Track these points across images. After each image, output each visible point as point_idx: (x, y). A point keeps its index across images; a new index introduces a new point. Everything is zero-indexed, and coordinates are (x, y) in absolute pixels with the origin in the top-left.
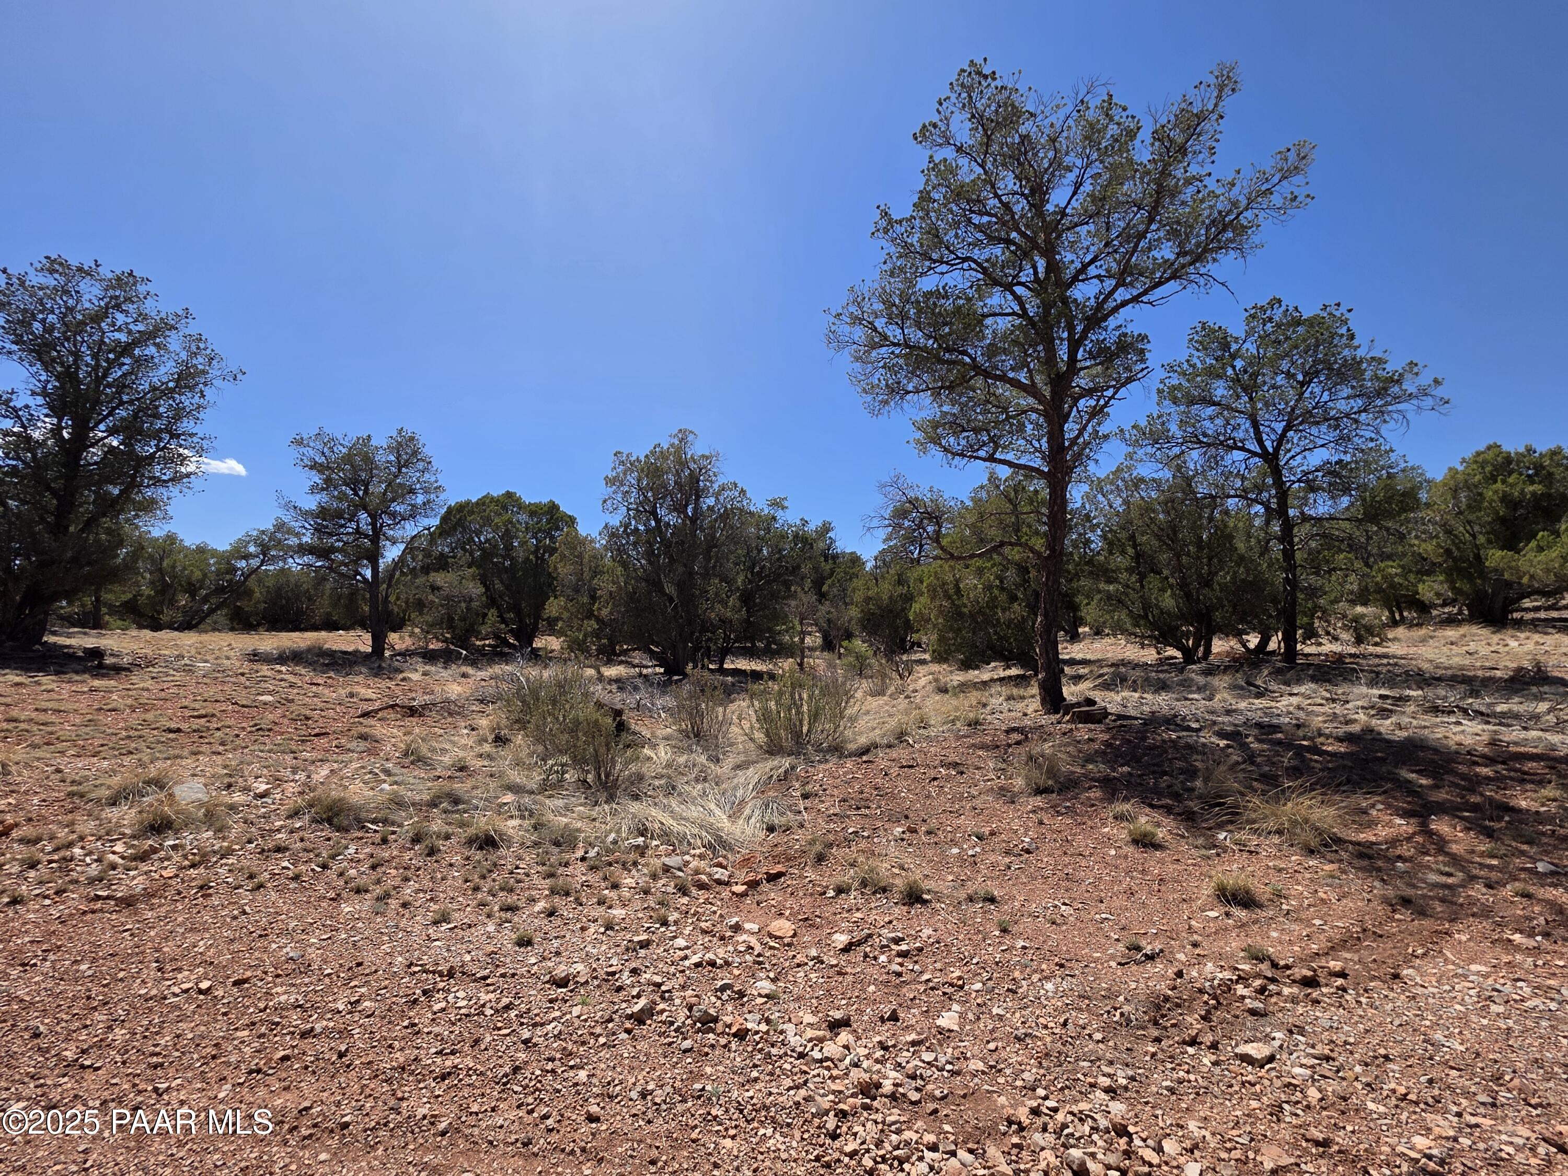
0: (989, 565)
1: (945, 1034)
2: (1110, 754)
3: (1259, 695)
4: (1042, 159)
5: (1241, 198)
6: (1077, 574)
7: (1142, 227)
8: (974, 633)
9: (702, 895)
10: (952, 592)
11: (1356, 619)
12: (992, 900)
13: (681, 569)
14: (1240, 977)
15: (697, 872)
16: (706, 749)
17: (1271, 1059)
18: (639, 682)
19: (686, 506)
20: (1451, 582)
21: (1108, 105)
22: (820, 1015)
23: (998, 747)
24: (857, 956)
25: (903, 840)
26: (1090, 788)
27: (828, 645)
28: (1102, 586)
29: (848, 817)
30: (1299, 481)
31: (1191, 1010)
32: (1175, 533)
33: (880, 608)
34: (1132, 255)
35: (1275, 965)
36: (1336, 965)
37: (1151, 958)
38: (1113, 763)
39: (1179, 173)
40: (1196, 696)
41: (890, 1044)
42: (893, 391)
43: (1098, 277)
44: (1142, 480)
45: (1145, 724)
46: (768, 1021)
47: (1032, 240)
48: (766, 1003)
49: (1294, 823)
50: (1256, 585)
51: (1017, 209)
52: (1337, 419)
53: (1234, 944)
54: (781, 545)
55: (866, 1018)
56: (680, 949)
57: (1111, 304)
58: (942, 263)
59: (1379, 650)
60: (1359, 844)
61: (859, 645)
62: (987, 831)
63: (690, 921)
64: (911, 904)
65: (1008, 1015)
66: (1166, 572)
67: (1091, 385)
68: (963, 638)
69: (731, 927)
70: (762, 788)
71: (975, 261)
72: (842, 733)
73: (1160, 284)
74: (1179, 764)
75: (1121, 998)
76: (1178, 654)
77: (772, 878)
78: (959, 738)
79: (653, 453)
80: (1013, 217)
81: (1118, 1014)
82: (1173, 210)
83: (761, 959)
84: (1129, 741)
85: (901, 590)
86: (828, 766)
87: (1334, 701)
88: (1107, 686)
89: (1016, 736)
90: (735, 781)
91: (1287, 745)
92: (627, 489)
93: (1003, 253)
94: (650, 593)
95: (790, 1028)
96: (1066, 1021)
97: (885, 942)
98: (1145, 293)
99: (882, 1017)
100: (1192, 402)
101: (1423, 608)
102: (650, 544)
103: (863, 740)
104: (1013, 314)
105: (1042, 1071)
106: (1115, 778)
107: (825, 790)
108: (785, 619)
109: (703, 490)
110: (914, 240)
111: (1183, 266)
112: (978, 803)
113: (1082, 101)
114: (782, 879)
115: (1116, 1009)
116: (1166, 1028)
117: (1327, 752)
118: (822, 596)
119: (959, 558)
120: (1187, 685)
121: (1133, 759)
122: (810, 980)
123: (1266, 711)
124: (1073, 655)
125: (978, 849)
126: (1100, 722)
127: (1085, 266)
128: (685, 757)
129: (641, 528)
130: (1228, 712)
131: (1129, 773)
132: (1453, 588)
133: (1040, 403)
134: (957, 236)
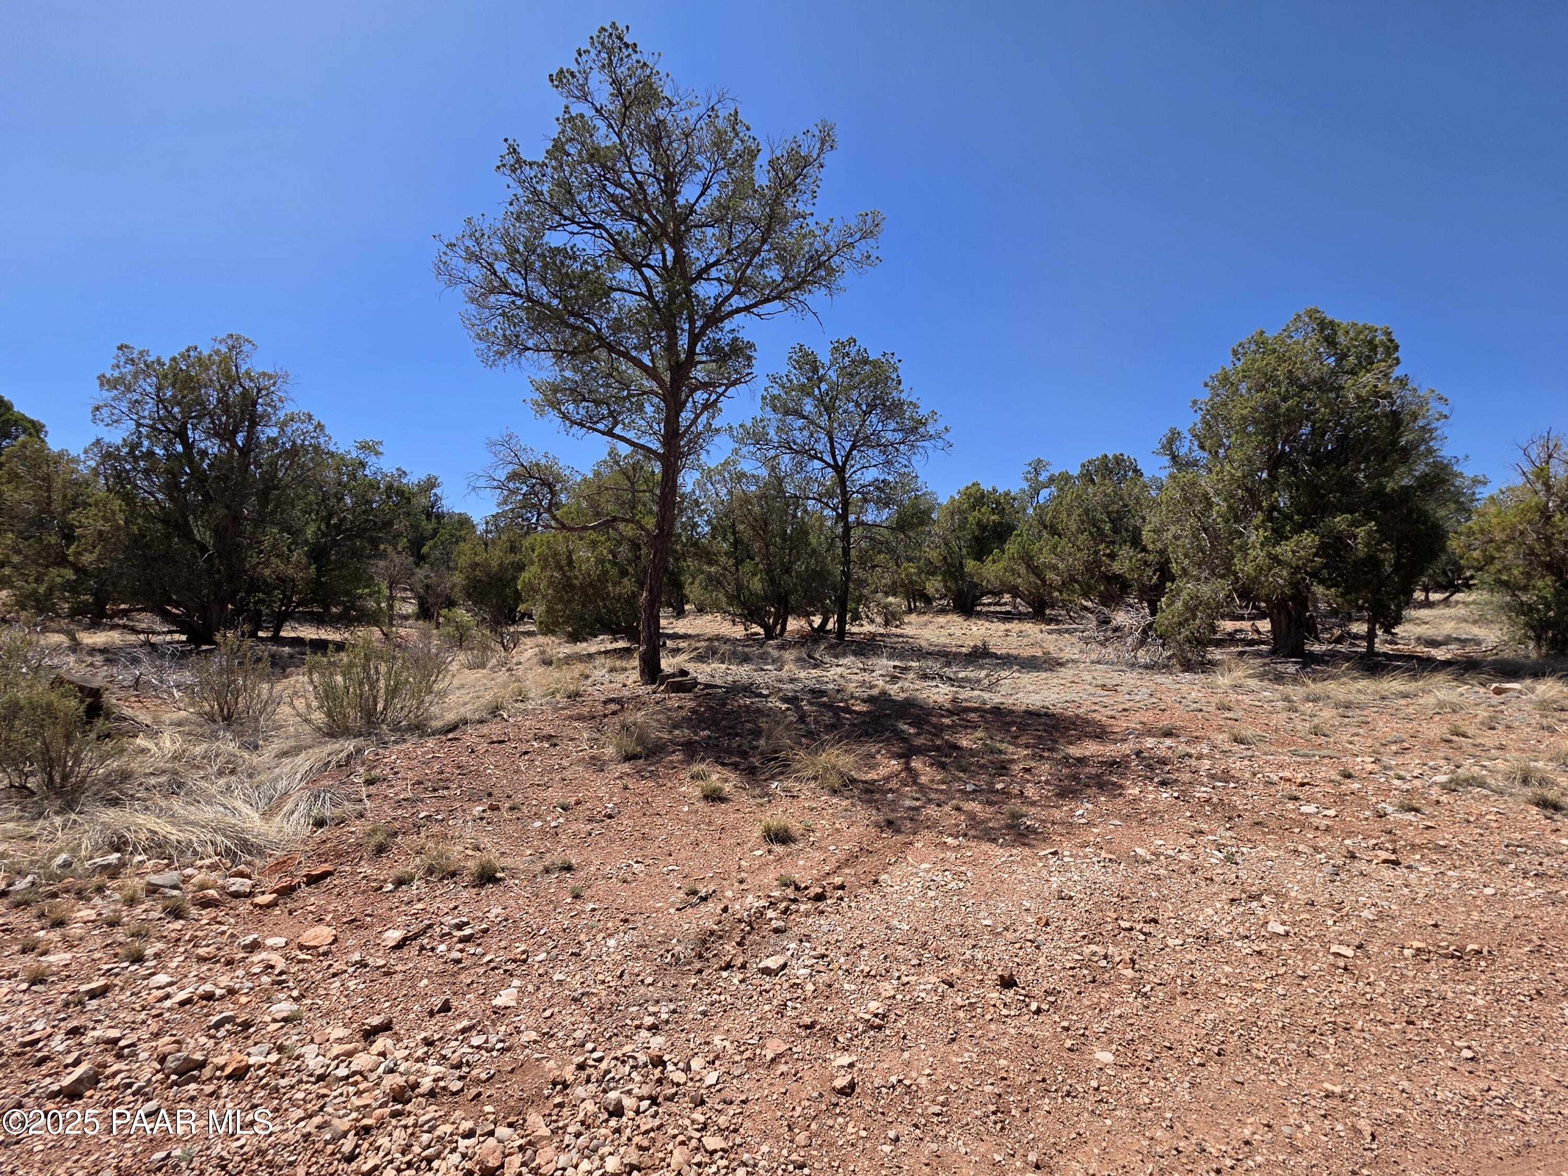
0: (603, 539)
1: (500, 1013)
2: (695, 720)
3: (816, 666)
4: (676, 149)
5: (832, 244)
6: (683, 554)
7: (757, 244)
8: (583, 606)
9: (207, 914)
10: (563, 563)
11: (886, 607)
12: (569, 868)
13: (221, 512)
14: (771, 903)
15: (203, 887)
16: (238, 735)
17: (784, 966)
18: (140, 653)
19: (235, 433)
20: (945, 581)
21: (734, 119)
22: (355, 1025)
23: (594, 717)
24: (412, 950)
25: (482, 819)
26: (674, 752)
27: (425, 613)
28: (706, 567)
29: (422, 800)
30: (857, 492)
31: (730, 938)
32: (766, 524)
33: (488, 575)
34: (747, 267)
35: (797, 888)
36: (838, 880)
37: (704, 899)
38: (695, 729)
39: (789, 205)
40: (769, 667)
41: (436, 1037)
42: (511, 342)
43: (718, 279)
44: (744, 475)
45: (727, 692)
46: (281, 1049)
47: (662, 226)
48: (282, 1027)
49: (826, 770)
50: (820, 575)
51: (650, 191)
52: (885, 446)
53: (770, 876)
54: (369, 495)
55: (412, 1016)
56: (158, 988)
57: (726, 308)
58: (574, 222)
59: (899, 631)
60: (866, 782)
61: (462, 614)
62: (572, 800)
63: (182, 949)
64: (482, 885)
65: (569, 979)
66: (757, 559)
67: (707, 379)
68: (572, 610)
69: (245, 947)
70: (312, 777)
71: (607, 231)
72: (427, 710)
73: (767, 300)
74: (749, 726)
75: (675, 941)
76: (762, 631)
77: (313, 880)
78: (556, 710)
79: (185, 356)
80: (645, 198)
81: (669, 956)
82: (784, 237)
83: (284, 977)
84: (712, 707)
85: (511, 557)
86: (404, 746)
87: (865, 670)
88: (701, 658)
89: (613, 707)
90: (277, 770)
91: (829, 706)
92: (136, 397)
93: (635, 231)
94: (168, 537)
95: (310, 1051)
96: (623, 972)
97: (446, 930)
98: (755, 305)
99: (432, 1010)
100: (786, 413)
101: (928, 600)
102: (173, 475)
103: (451, 717)
104: (640, 294)
105: (593, 1026)
106: (696, 741)
107: (396, 773)
108: (369, 582)
109: (261, 417)
110: (545, 188)
111: (786, 290)
112: (568, 774)
113: (713, 108)
114: (328, 880)
115: (668, 951)
116: (708, 960)
117: (855, 712)
118: (420, 559)
119: (571, 529)
120: (764, 657)
121: (712, 723)
122: (347, 989)
123: (818, 679)
124: (676, 630)
125: (561, 820)
126: (690, 691)
127: (709, 267)
128: (205, 745)
129: (159, 452)
130: (792, 681)
131: (709, 737)
132: (945, 586)
133: (661, 387)
134: (590, 199)
